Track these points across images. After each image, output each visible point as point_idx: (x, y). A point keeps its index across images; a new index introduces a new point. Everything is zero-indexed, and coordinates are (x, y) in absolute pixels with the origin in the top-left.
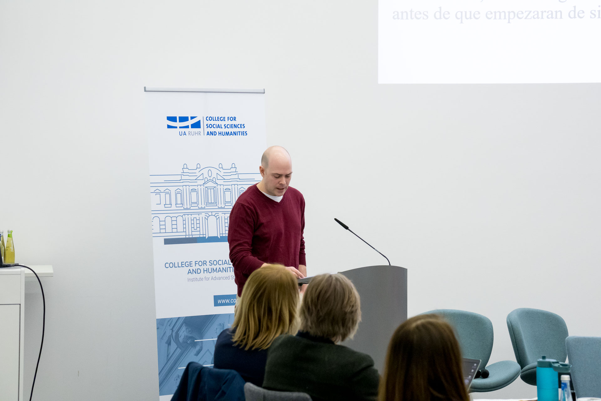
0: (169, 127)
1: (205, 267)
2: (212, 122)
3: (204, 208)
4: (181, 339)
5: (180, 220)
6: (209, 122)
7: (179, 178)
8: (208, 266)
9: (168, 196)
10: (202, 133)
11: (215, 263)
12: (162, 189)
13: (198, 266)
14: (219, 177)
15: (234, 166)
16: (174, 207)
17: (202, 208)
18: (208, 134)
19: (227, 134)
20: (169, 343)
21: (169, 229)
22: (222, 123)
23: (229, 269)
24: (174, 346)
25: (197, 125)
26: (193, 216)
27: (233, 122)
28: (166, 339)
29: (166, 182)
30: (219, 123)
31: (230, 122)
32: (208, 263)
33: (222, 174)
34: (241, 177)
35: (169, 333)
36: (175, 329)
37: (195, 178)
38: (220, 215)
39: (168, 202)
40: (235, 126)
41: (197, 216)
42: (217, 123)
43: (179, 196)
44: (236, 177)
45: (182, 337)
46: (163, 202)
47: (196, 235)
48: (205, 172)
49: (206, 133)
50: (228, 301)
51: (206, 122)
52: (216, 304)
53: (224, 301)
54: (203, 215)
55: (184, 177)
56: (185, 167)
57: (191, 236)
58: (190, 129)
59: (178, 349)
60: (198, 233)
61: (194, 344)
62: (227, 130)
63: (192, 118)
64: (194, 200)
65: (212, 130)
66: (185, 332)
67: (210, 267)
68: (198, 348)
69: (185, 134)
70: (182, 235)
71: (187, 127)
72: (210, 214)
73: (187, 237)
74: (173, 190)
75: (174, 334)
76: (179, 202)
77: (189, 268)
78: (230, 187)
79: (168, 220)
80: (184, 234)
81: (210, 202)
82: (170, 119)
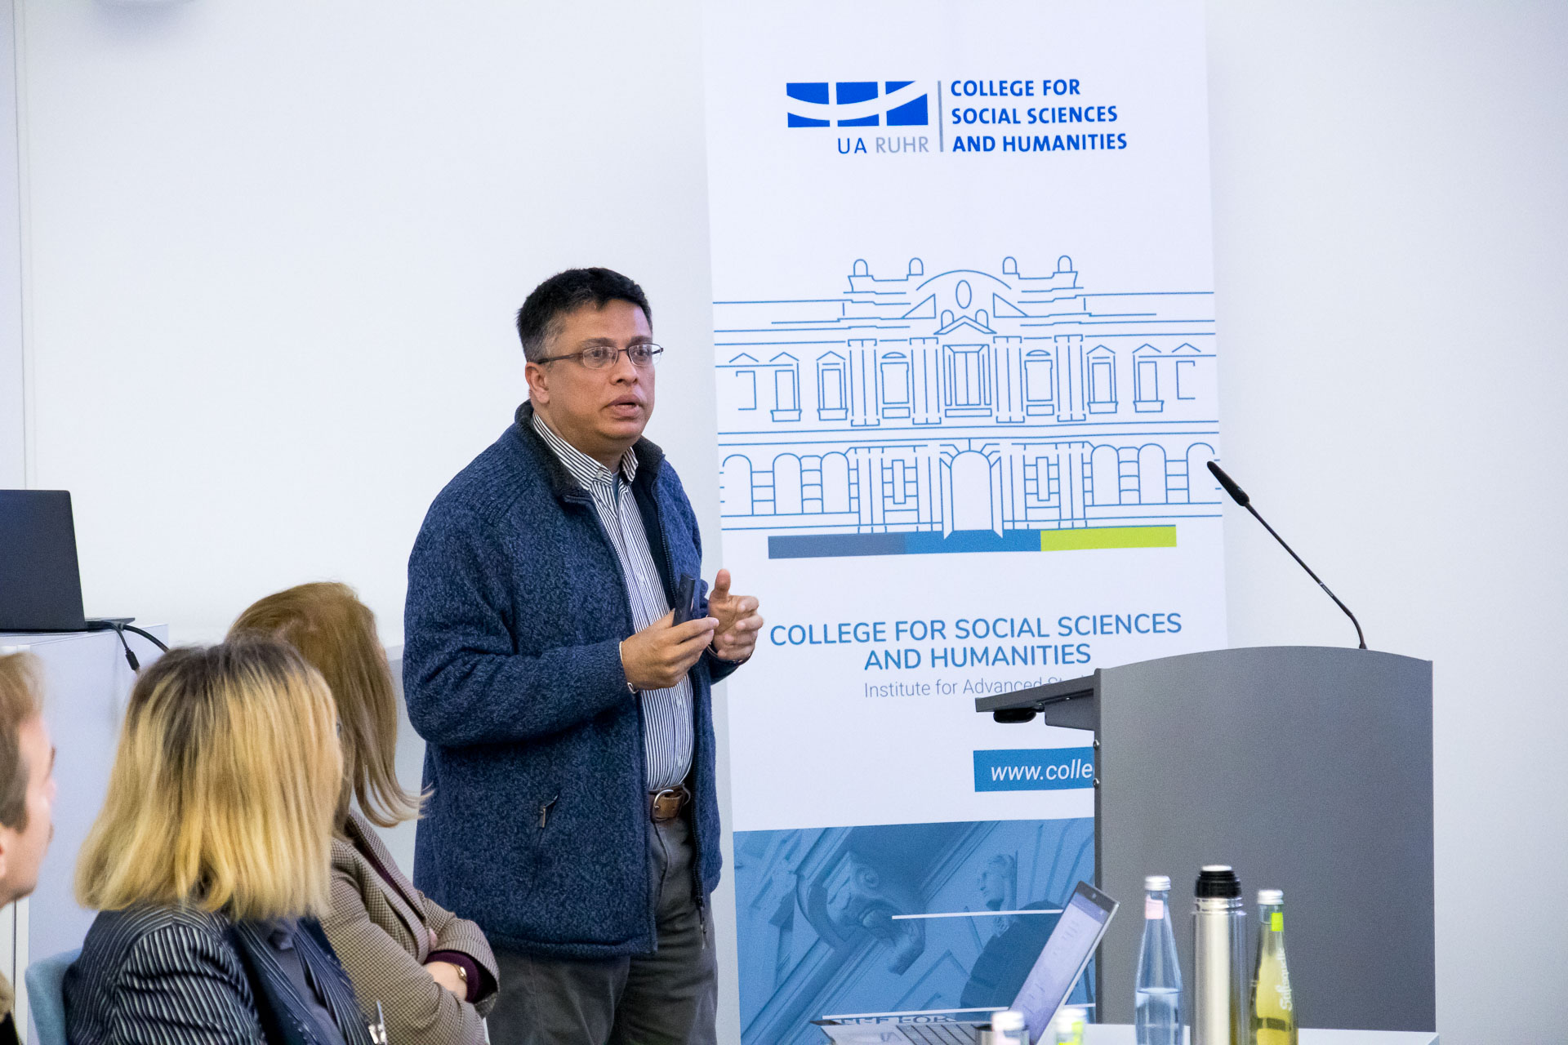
0: (795, 121)
1: (939, 644)
2: (977, 102)
3: (938, 425)
4: (834, 911)
5: (835, 469)
6: (964, 103)
7: (834, 311)
8: (952, 640)
9: (786, 379)
10: (933, 144)
11: (981, 629)
12: (764, 354)
13: (906, 641)
14: (1002, 308)
15: (1066, 266)
16: (810, 419)
17: (927, 425)
18: (958, 144)
19: (1041, 144)
20: (784, 923)
21: (788, 500)
22: (1022, 104)
23: (1039, 653)
24: (803, 933)
25: (913, 113)
26: (890, 455)
27: (1069, 101)
28: (771, 906)
29: (779, 326)
30: (1009, 102)
31: (1053, 101)
32: (951, 630)
33: (1014, 296)
34: (1094, 305)
35: (783, 883)
36: (812, 871)
37: (902, 311)
38: (1006, 449)
39: (786, 402)
40: (1076, 115)
41: (908, 455)
42: (998, 103)
43: (832, 379)
44: (1076, 306)
45: (841, 903)
46: (766, 402)
47: (901, 522)
48: (944, 289)
49: (950, 143)
50: (1033, 773)
51: (951, 103)
52: (983, 783)
53: (1015, 773)
54: (934, 450)
55: (852, 310)
56: (860, 270)
57: (879, 530)
58: (883, 129)
59: (824, 947)
60: (912, 517)
61: (892, 931)
62: (1040, 131)
63: (892, 87)
64: (896, 391)
65: (977, 130)
66: (851, 884)
67: (959, 646)
68: (905, 944)
69: (861, 146)
70: (845, 525)
71: (872, 121)
72: (963, 445)
73: (865, 530)
74: (807, 357)
75: (805, 891)
76: (833, 399)
77: (872, 645)
78: (1048, 345)
79: (787, 470)
80: (854, 519)
81: (962, 400)
82: (797, 91)
